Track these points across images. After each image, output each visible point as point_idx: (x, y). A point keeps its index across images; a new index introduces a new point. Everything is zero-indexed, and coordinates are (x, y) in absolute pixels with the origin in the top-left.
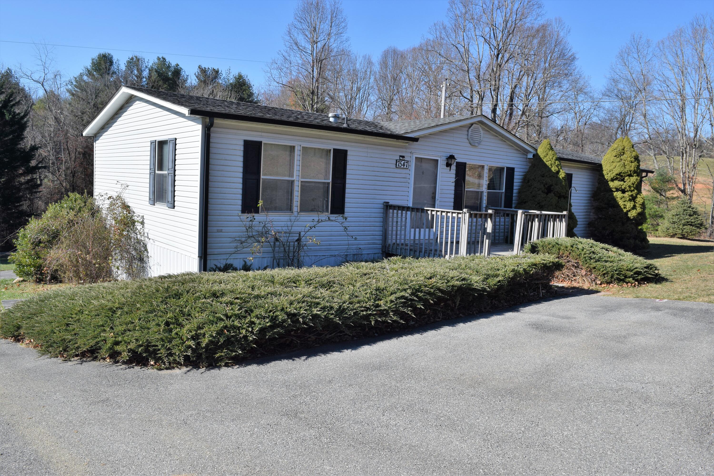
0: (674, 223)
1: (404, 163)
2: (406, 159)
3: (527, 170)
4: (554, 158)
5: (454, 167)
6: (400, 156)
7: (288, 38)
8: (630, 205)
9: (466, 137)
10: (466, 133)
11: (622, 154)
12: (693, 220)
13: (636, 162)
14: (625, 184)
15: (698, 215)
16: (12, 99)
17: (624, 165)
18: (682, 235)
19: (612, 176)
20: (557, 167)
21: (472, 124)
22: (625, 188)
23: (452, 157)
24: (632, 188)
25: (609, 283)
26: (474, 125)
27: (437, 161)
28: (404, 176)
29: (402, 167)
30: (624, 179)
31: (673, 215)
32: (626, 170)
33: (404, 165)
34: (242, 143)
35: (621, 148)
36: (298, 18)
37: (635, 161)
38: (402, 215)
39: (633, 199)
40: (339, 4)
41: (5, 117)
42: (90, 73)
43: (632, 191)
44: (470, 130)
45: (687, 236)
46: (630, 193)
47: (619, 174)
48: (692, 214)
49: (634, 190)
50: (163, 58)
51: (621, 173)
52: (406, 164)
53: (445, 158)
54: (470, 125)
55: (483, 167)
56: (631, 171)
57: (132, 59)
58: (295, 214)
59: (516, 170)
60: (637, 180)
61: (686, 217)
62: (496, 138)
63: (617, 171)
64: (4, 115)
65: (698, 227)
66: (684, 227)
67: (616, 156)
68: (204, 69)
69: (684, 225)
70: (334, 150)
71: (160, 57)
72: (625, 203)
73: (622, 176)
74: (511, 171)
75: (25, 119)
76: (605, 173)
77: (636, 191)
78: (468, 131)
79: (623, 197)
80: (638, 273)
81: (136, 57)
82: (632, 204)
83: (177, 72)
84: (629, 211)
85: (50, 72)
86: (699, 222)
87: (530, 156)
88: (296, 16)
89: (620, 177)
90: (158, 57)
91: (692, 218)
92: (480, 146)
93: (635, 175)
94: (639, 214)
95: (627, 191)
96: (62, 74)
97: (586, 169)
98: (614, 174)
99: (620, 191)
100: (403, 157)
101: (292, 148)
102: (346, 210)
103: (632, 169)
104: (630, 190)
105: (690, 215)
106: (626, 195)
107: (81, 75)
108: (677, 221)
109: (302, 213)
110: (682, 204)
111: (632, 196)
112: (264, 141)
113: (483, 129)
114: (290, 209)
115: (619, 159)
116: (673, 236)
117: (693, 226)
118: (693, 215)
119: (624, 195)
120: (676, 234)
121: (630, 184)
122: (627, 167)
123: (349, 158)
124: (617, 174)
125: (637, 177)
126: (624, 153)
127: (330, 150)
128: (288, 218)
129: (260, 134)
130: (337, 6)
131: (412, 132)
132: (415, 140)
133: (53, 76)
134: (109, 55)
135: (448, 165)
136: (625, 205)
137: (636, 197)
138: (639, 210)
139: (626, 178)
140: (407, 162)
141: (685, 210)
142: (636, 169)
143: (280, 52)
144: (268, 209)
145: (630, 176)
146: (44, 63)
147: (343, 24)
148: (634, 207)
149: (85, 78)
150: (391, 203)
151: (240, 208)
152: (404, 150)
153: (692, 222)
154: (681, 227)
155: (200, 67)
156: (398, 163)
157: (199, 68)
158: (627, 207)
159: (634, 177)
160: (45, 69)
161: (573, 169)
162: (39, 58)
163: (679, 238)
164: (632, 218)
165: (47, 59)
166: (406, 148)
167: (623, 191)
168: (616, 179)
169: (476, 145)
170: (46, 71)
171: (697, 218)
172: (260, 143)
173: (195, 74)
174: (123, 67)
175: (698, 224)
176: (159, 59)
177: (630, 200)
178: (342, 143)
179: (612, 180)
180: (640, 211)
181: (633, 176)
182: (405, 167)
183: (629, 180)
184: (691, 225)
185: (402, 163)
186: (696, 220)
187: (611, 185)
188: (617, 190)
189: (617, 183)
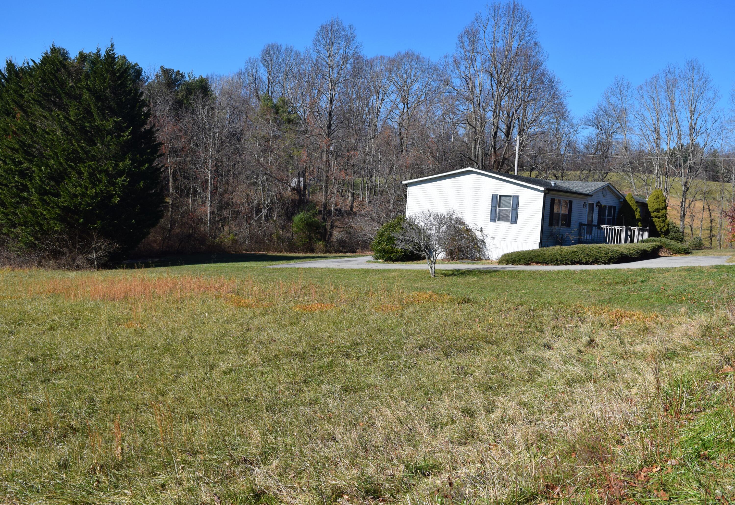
2: (586, 204)
3: (620, 207)
5: (599, 207)
6: (584, 203)
8: (662, 225)
9: (602, 193)
10: (602, 191)
11: (658, 198)
14: (659, 214)
17: (659, 204)
20: (636, 206)
22: (659, 216)
23: (598, 203)
25: (675, 254)
27: (594, 204)
28: (585, 211)
32: (659, 207)
34: (550, 199)
35: (657, 195)
37: (664, 202)
39: (664, 221)
44: (604, 190)
46: (662, 219)
47: (657, 209)
54: (604, 188)
55: (606, 206)
56: (662, 207)
63: (656, 207)
67: (654, 199)
70: (569, 201)
74: (615, 207)
76: (649, 208)
77: (664, 218)
79: (658, 221)
80: (685, 250)
87: (622, 200)
89: (657, 210)
97: (640, 206)
98: (654, 209)
101: (560, 200)
104: (661, 217)
105: (675, 233)
106: (660, 220)
113: (607, 189)
115: (656, 201)
121: (662, 214)
123: (573, 204)
129: (555, 195)
132: (591, 196)
135: (597, 206)
138: (666, 227)
139: (659, 211)
145: (662, 210)
150: (582, 223)
152: (586, 200)
156: (584, 206)
164: (664, 232)
167: (659, 218)
172: (554, 199)
177: (662, 222)
178: (571, 198)
179: (654, 212)
182: (586, 207)
183: (661, 212)
187: (653, 214)
188: (656, 217)
189: (656, 214)
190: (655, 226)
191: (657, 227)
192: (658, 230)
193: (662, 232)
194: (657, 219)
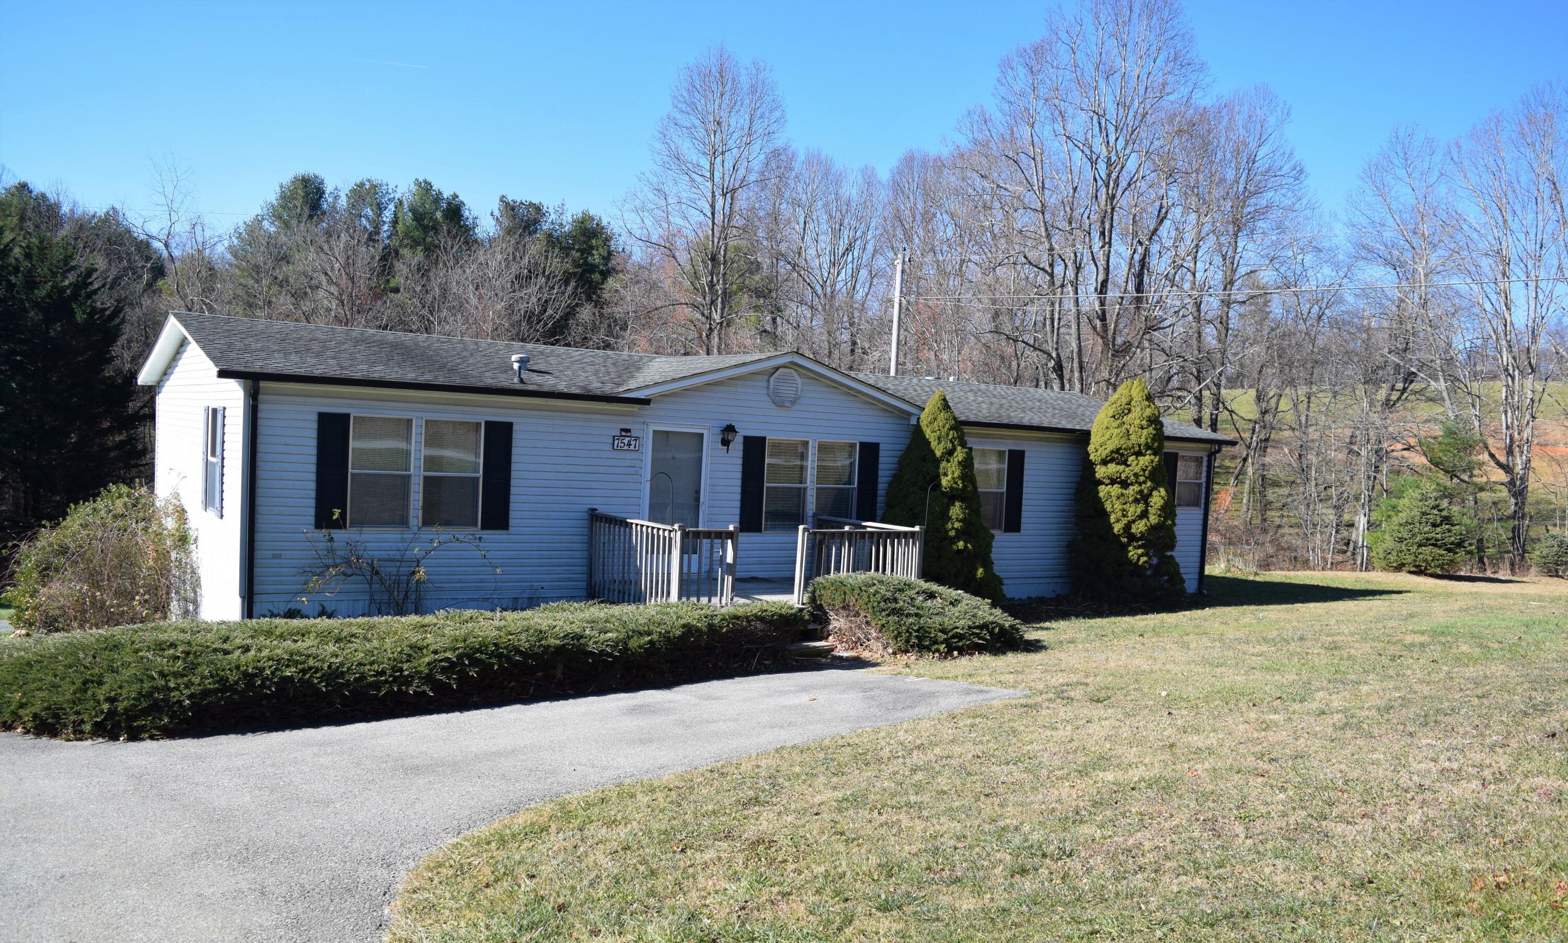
0: (1401, 540)
1: (629, 441)
2: (633, 434)
3: (904, 447)
4: (947, 426)
5: (737, 446)
6: (622, 430)
7: (659, 146)
8: (1135, 510)
9: (764, 391)
10: (765, 384)
11: (1126, 411)
12: (1439, 536)
13: (1151, 428)
14: (1127, 469)
15: (1452, 525)
16: (90, 280)
17: (1128, 433)
18: (1415, 566)
19: (1104, 456)
20: (951, 441)
21: (777, 369)
22: (1127, 478)
23: (730, 429)
24: (1142, 479)
26: (781, 370)
27: (702, 435)
28: (631, 463)
29: (626, 448)
30: (1127, 460)
31: (1401, 525)
32: (1130, 444)
33: (629, 445)
34: (315, 417)
35: (1125, 401)
36: (680, 105)
37: (1149, 426)
38: (614, 531)
39: (1143, 498)
40: (767, 71)
41: (74, 317)
42: (276, 215)
43: (1140, 484)
44: (772, 379)
45: (1426, 569)
46: (1136, 488)
47: (1117, 451)
48: (1439, 521)
49: (1145, 482)
50: (425, 182)
51: (1121, 448)
52: (633, 443)
53: (718, 430)
54: (773, 371)
55: (806, 444)
56: (1140, 446)
57: (361, 185)
58: (415, 529)
59: (882, 447)
60: (1152, 461)
61: (1426, 529)
62: (835, 390)
63: (1113, 444)
64: (72, 314)
65: (1449, 550)
66: (1420, 550)
67: (1114, 416)
68: (512, 203)
69: (1420, 545)
70: (487, 423)
71: (421, 180)
72: (1125, 507)
73: (1122, 455)
74: (870, 449)
75: (117, 321)
76: (1092, 448)
77: (1149, 484)
78: (768, 381)
79: (1122, 495)
81: (369, 181)
82: (1141, 507)
83: (454, 211)
84: (1134, 521)
85: (183, 219)
86: (1453, 539)
87: (914, 421)
88: (676, 102)
89: (1118, 456)
90: (417, 180)
91: (1438, 529)
92: (794, 408)
93: (1148, 452)
94: (1153, 529)
95: (1132, 484)
96: (206, 221)
97: (1061, 440)
98: (1108, 451)
99: (1118, 483)
100: (628, 431)
101: (409, 422)
102: (512, 522)
103: (1143, 441)
104: (1136, 482)
105: (1435, 525)
106: (1132, 490)
107: (258, 221)
108: (1406, 536)
109: (426, 529)
110: (1420, 501)
111: (1141, 492)
112: (354, 413)
113: (800, 375)
114: (404, 522)
115: (1118, 422)
116: (1399, 568)
117: (1440, 547)
118: (1441, 524)
119: (1124, 491)
120: (1403, 565)
121: (1137, 469)
122: (1133, 437)
123: (515, 435)
124: (1112, 452)
125: (1152, 457)
126: (1130, 410)
127: (478, 425)
128: (400, 536)
129: (347, 401)
130: (761, 77)
131: (638, 389)
132: (646, 402)
133: (188, 228)
134: (316, 177)
135: (726, 443)
136: (1124, 510)
137: (1150, 495)
139: (1130, 459)
140: (636, 439)
141: (1424, 514)
142: (1149, 441)
143: (643, 177)
144: (360, 523)
145: (1139, 454)
146: (169, 202)
147: (777, 114)
148: (1144, 515)
149: (266, 224)
150: (602, 509)
151: (312, 520)
152: (631, 419)
153: (1437, 540)
154: (1414, 549)
155: (503, 199)
156: (616, 442)
157: (501, 201)
158: (1129, 514)
159: (1147, 457)
160: (172, 213)
161: (1026, 442)
162: (161, 190)
163: (1410, 572)
164: (1139, 535)
165: (176, 193)
166: (632, 414)
167: (1125, 484)
168: (1112, 461)
169: (787, 404)
170: (174, 217)
171: (1450, 531)
172: (347, 416)
173: (492, 214)
174: (343, 202)
175: (1452, 543)
176: (418, 183)
177: (1136, 501)
178: (503, 411)
179: (1105, 462)
180: (1157, 521)
181: (1144, 455)
182: (632, 447)
183: (1135, 462)
184: (1435, 545)
185: (626, 441)
186: (1447, 535)
187: (1101, 472)
188: (1113, 482)
189: (1112, 468)
190: (1105, 515)
191: (1113, 518)
192: (1117, 528)
193: (1132, 538)
194: (1116, 490)
